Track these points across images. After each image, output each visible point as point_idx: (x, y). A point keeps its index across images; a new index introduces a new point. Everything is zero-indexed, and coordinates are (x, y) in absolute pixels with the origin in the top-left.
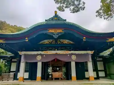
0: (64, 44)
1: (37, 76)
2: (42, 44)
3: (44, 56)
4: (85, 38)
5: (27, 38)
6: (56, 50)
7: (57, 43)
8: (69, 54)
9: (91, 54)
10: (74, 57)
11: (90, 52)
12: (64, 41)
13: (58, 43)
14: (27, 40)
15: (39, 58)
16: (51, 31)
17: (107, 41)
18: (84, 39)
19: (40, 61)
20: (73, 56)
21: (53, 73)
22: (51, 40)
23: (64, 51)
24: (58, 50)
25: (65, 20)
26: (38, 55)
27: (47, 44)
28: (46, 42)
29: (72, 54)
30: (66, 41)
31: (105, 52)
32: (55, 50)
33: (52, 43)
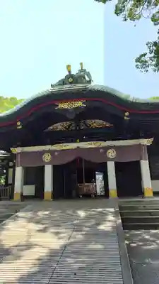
1: (45, 190)
2: (54, 132)
3: (56, 153)
4: (127, 114)
5: (19, 123)
6: (78, 141)
7: (79, 127)
8: (103, 148)
9: (148, 146)
10: (111, 154)
11: (146, 142)
12: (93, 123)
13: (82, 128)
14: (20, 127)
15: (47, 158)
16: (61, 106)
18: (127, 116)
19: (48, 163)
20: (109, 151)
22: (69, 123)
23: (92, 142)
24: (81, 141)
26: (45, 152)
27: (60, 131)
28: (59, 126)
30: (97, 123)
32: (76, 142)
33: (69, 127)
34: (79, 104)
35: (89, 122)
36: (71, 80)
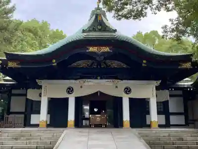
0: (111, 68)
2: (75, 68)
4: (145, 61)
5: (54, 61)
6: (99, 78)
7: (100, 66)
12: (112, 64)
13: (102, 67)
14: (55, 64)
16: (91, 49)
17: (179, 67)
21: (90, 115)
22: (91, 61)
23: (111, 80)
24: (101, 78)
25: (115, 31)
27: (83, 68)
28: (82, 64)
30: (115, 64)
31: (187, 79)
32: (96, 78)
33: (91, 66)
34: (107, 49)
35: (109, 62)
36: (99, 27)
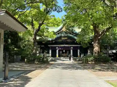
0: (68, 42)
2: (58, 42)
3: (59, 47)
6: (64, 44)
10: (72, 48)
15: (57, 48)
16: (63, 38)
21: (62, 54)
23: (68, 45)
26: (57, 46)
29: (71, 46)
